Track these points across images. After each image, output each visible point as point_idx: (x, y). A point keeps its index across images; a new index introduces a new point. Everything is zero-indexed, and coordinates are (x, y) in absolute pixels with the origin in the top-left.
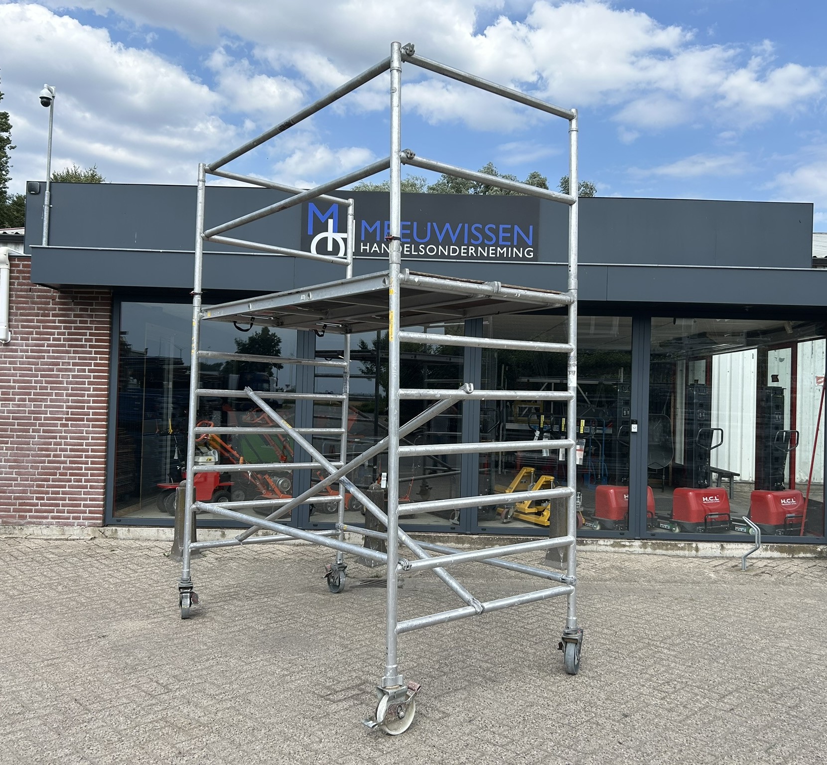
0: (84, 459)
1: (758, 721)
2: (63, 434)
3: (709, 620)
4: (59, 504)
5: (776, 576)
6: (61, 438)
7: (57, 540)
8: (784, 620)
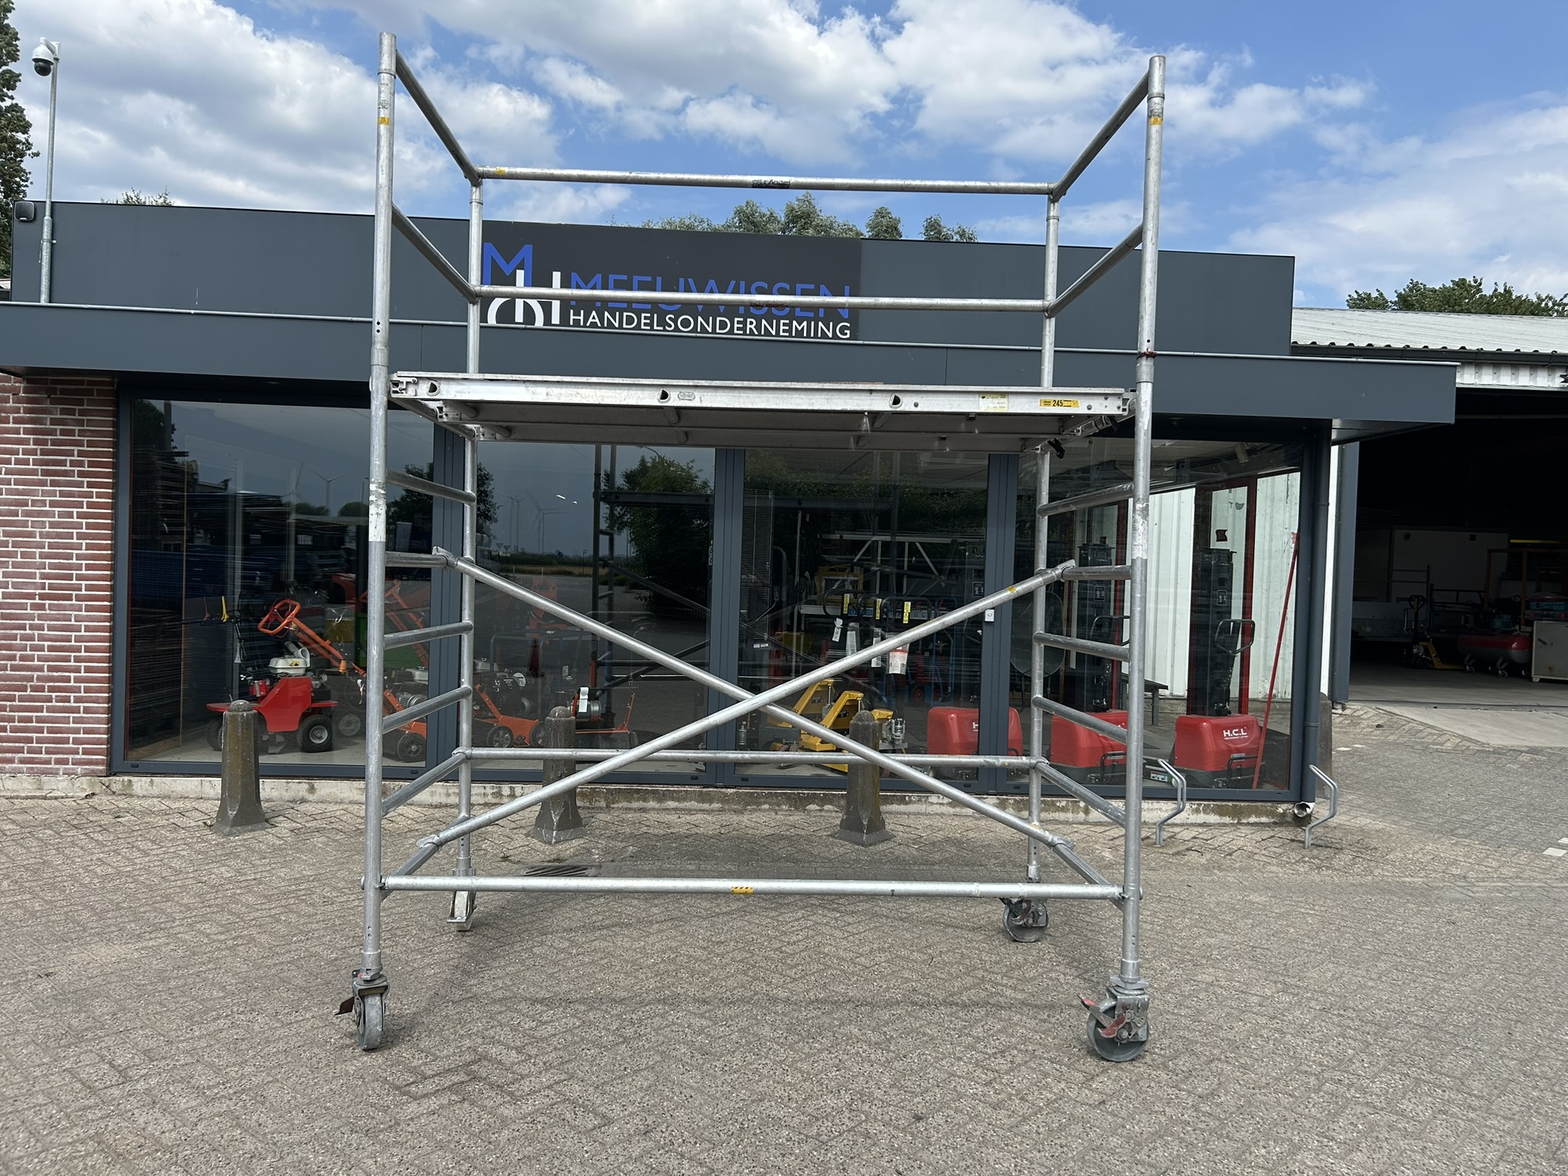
0: (72, 663)
1: (1142, 1126)
2: (36, 622)
3: (1089, 934)
4: (32, 738)
5: (1208, 856)
6: (32, 627)
7: (27, 798)
8: (1211, 933)
